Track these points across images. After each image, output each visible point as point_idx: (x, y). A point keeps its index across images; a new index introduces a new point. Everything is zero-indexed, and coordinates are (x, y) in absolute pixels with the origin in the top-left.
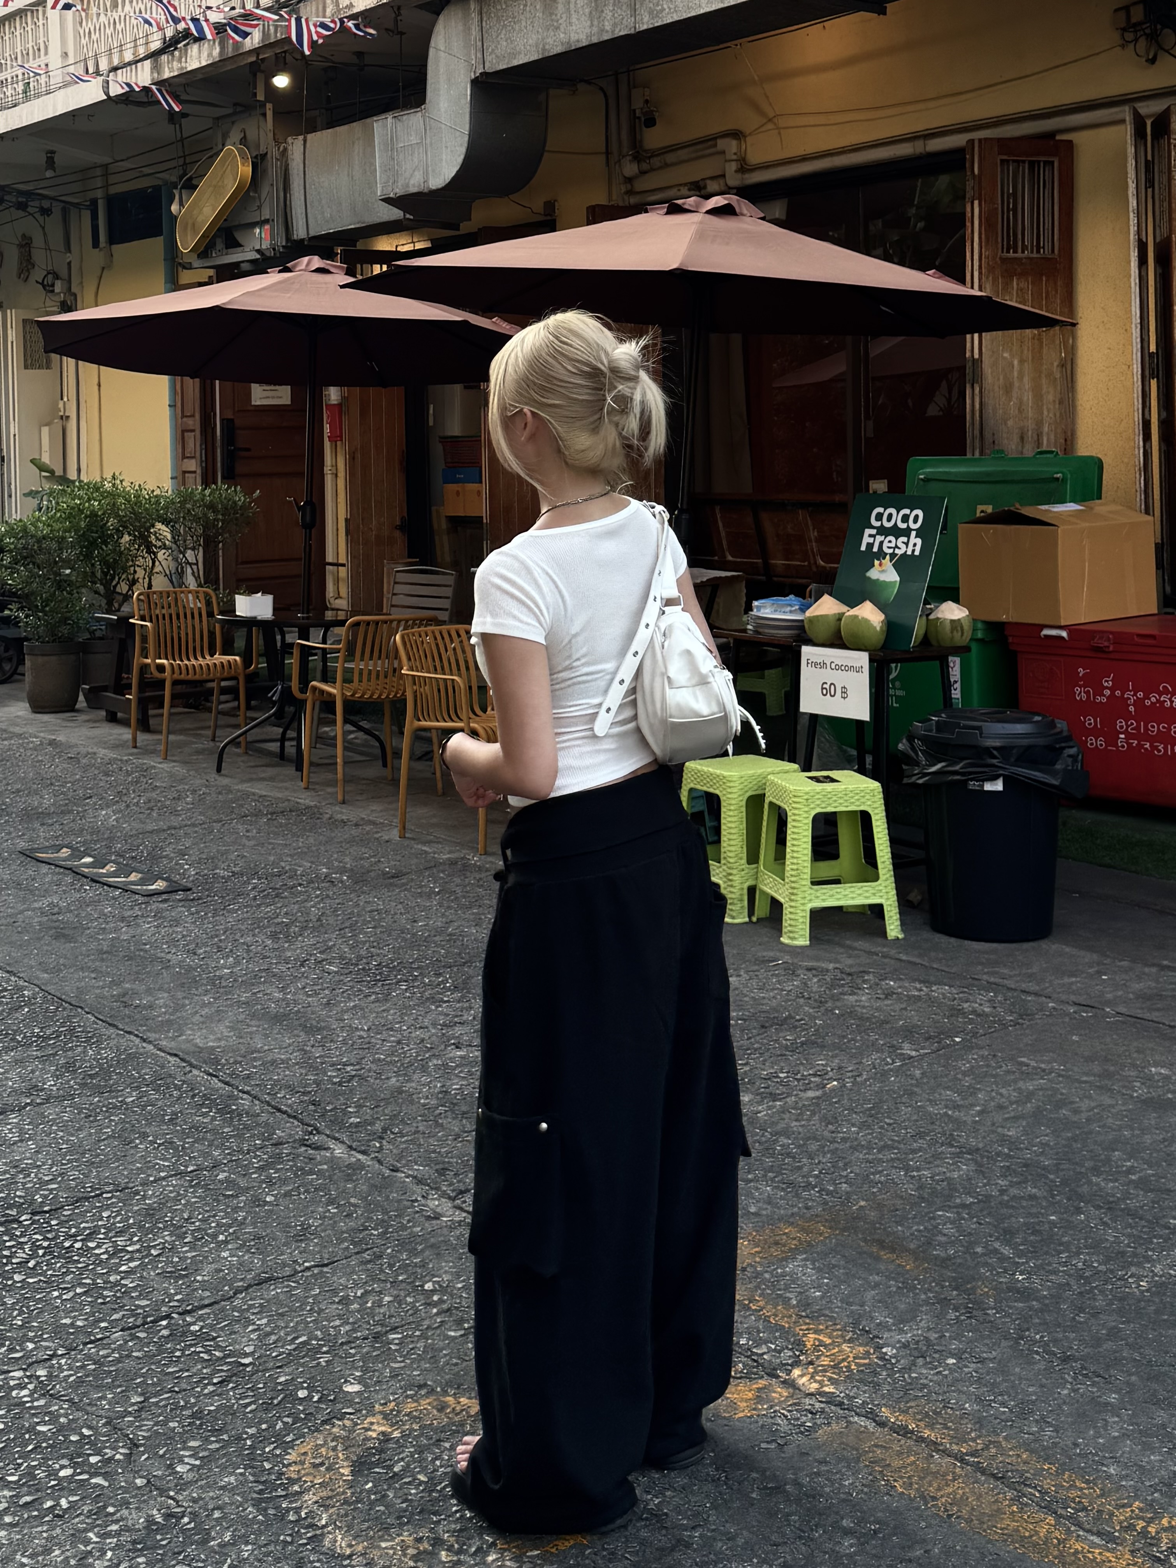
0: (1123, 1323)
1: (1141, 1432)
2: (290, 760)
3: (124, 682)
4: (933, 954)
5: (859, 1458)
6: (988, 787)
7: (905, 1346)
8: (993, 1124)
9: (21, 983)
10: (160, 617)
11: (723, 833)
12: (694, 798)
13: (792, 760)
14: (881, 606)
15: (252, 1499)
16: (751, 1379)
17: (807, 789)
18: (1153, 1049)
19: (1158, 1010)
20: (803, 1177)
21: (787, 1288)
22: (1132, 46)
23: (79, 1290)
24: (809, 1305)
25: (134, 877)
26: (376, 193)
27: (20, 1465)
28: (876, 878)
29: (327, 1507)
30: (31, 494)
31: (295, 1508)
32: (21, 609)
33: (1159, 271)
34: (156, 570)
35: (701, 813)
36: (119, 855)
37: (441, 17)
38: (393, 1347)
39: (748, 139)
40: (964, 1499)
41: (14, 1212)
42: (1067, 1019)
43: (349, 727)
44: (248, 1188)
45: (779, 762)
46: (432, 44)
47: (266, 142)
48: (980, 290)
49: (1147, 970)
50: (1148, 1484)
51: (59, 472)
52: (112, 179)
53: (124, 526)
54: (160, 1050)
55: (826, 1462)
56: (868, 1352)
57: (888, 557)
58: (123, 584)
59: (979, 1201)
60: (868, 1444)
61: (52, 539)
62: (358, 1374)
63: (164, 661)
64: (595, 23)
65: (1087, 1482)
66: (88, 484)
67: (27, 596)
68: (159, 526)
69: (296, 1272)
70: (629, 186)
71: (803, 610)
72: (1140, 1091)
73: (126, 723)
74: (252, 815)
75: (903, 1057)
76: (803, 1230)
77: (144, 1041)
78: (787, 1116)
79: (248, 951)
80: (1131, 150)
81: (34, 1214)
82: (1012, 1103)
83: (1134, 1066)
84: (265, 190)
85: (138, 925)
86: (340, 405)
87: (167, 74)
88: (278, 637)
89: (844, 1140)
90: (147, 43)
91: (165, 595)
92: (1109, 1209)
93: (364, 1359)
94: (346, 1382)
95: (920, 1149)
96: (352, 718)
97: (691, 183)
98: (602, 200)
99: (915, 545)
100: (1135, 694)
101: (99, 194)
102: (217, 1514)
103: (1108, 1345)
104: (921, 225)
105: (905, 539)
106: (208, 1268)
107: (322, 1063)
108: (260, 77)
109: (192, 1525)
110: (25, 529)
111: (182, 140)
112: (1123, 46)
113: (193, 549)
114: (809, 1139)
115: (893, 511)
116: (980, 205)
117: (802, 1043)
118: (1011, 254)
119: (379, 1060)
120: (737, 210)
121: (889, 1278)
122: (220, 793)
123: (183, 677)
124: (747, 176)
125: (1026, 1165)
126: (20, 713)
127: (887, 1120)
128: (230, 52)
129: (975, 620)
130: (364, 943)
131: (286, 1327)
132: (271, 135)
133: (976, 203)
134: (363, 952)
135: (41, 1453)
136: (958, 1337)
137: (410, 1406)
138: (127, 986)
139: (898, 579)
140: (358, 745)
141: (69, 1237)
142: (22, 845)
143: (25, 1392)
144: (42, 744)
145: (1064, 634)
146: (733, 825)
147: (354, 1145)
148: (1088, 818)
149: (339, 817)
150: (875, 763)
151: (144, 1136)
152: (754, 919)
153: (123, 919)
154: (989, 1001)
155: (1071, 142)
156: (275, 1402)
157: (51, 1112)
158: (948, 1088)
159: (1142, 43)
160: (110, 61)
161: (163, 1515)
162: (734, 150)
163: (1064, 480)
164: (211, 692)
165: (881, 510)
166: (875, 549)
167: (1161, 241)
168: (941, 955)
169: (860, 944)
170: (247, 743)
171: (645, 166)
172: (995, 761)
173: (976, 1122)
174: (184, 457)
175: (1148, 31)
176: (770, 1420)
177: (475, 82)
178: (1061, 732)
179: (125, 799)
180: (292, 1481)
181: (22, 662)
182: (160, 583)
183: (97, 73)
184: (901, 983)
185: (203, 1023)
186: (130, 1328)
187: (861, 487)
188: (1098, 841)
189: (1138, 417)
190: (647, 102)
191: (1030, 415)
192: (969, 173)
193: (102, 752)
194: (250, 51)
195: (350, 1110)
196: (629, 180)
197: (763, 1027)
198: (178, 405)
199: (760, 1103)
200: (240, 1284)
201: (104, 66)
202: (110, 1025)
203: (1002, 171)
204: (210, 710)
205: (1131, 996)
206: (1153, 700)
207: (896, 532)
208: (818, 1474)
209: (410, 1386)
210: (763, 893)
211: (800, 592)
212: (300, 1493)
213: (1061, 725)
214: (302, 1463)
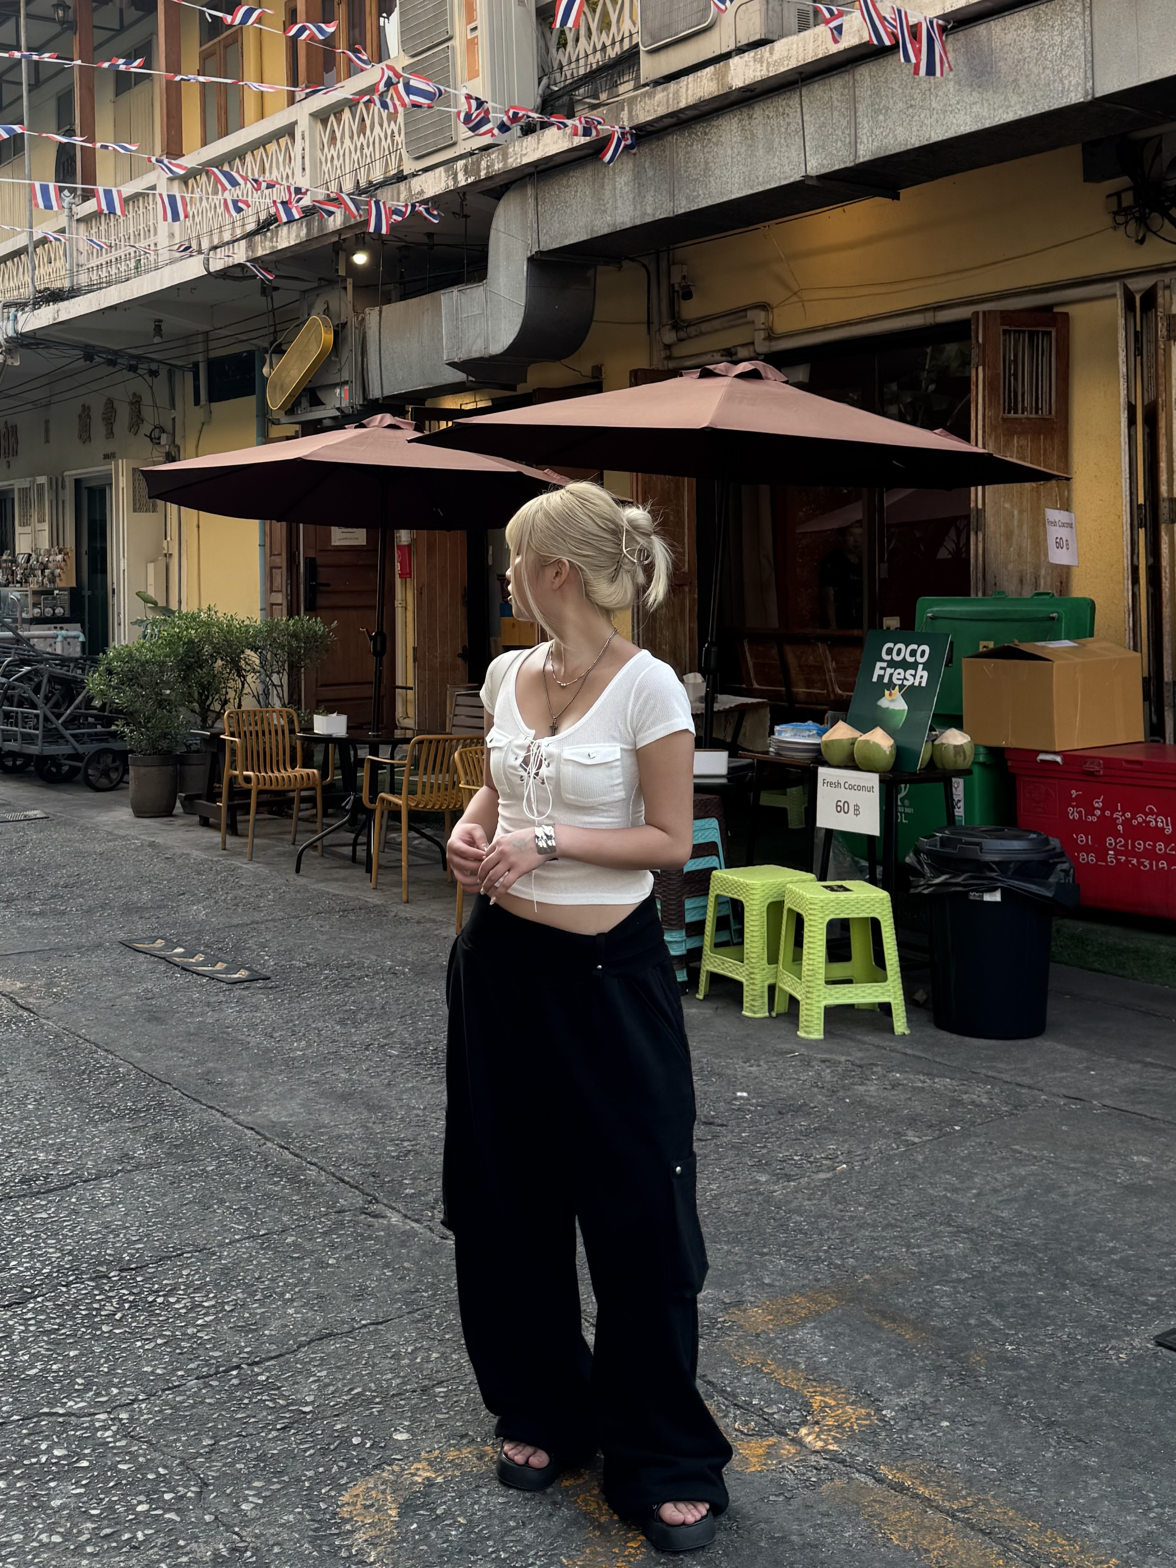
0: (1103, 1392)
1: (1118, 1493)
2: (361, 863)
3: (217, 790)
4: (936, 1049)
5: (858, 1512)
6: (987, 897)
7: (903, 1409)
8: (988, 1206)
9: (117, 1061)
10: (248, 734)
11: (746, 935)
12: (720, 904)
13: (809, 870)
14: (890, 732)
15: (309, 1536)
16: (762, 1437)
17: (822, 897)
18: (1135, 1139)
19: (1140, 1103)
20: (814, 1251)
21: (797, 1353)
22: (1122, 228)
23: (159, 1341)
24: (816, 1369)
25: (220, 966)
26: (442, 358)
27: (102, 1500)
28: (885, 979)
29: (375, 1545)
30: (139, 622)
31: (347, 1545)
32: (128, 724)
33: (1147, 430)
34: (245, 691)
35: (727, 916)
36: (207, 946)
37: (502, 202)
38: (439, 1400)
39: (775, 310)
40: (955, 1552)
41: (104, 1269)
42: (1057, 1111)
43: (414, 834)
44: (313, 1251)
45: (798, 872)
46: (494, 226)
47: (346, 312)
48: (984, 448)
49: (1131, 1066)
50: (1123, 1542)
51: (162, 603)
52: (212, 345)
53: (217, 652)
54: (238, 1123)
55: (828, 1515)
56: (869, 1414)
57: (897, 688)
58: (216, 703)
59: (974, 1277)
60: (868, 1499)
61: (154, 663)
62: (406, 1423)
63: (251, 773)
64: (638, 207)
65: (1068, 1539)
66: (187, 615)
67: (131, 714)
68: (248, 652)
69: (354, 1329)
70: (668, 353)
71: (820, 734)
72: (1123, 1178)
73: (216, 827)
74: (326, 912)
75: (908, 1143)
76: (812, 1300)
77: (225, 1115)
78: (800, 1195)
79: (319, 1035)
80: (1121, 322)
81: (121, 1270)
82: (1005, 1188)
83: (1118, 1154)
84: (345, 354)
85: (221, 1010)
86: (409, 546)
87: (260, 253)
88: (352, 753)
89: (852, 1218)
90: (243, 225)
91: (252, 715)
92: (1093, 1285)
93: (414, 1409)
94: (396, 1430)
95: (921, 1228)
96: (416, 826)
97: (724, 350)
98: (645, 365)
99: (922, 677)
100: (1123, 815)
101: (200, 358)
102: (276, 1550)
103: (1089, 1412)
104: (932, 387)
105: (913, 672)
106: (275, 1324)
107: (382, 1139)
108: (342, 256)
109: (254, 1559)
110: (130, 654)
111: (273, 310)
112: (1115, 228)
113: (278, 673)
114: (819, 1216)
115: (901, 646)
116: (984, 370)
117: (816, 1129)
118: (1012, 415)
119: (433, 1136)
120: (763, 375)
121: (889, 1346)
122: (298, 891)
123: (267, 787)
124: (773, 343)
125: (1017, 1244)
126: (124, 818)
127: (892, 1201)
128: (315, 233)
129: (976, 746)
130: (422, 1029)
131: (344, 1379)
132: (350, 307)
133: (980, 368)
134: (421, 1038)
135: (121, 1489)
136: (951, 1401)
137: (452, 1454)
138: (211, 1065)
139: (906, 708)
140: (423, 850)
141: (152, 1292)
142: (122, 935)
143: (109, 1433)
144: (142, 845)
145: (1058, 759)
146: (756, 929)
147: (409, 1214)
148: (1079, 927)
149: (403, 915)
150: (884, 872)
151: (221, 1202)
152: (774, 1014)
153: (209, 1004)
154: (987, 1093)
155: (1067, 314)
156: (332, 1447)
157: (139, 1178)
158: (948, 1172)
159: (1132, 225)
160: (211, 241)
161: (228, 1549)
162: (762, 320)
163: (1059, 619)
164: (292, 800)
165: (890, 645)
166: (886, 680)
167: (1149, 404)
168: (943, 1050)
169: (868, 1039)
170: (323, 846)
171: (682, 334)
172: (993, 874)
173: (973, 1204)
174: (272, 591)
175: (1137, 215)
176: (778, 1475)
177: (531, 260)
178: (1054, 849)
179: (214, 896)
180: (345, 1521)
181: (126, 771)
182: (249, 703)
183: (200, 252)
184: (906, 1075)
185: (277, 1100)
186: (204, 1377)
187: (876, 624)
188: (1089, 948)
189: (1127, 562)
190: (684, 277)
191: (1029, 559)
192: (974, 342)
193: (195, 853)
194: (334, 232)
195: (406, 1182)
196: (668, 347)
197: (780, 1113)
198: (267, 545)
199: (776, 1183)
200: (303, 1339)
201: (205, 245)
202: (194, 1100)
203: (1005, 340)
204: (291, 817)
205: (1117, 1090)
206: (1140, 820)
207: (904, 665)
208: (821, 1526)
209: (452, 1436)
210: (781, 990)
211: (819, 719)
212: (352, 1532)
213: (1055, 842)
214: (354, 1504)
